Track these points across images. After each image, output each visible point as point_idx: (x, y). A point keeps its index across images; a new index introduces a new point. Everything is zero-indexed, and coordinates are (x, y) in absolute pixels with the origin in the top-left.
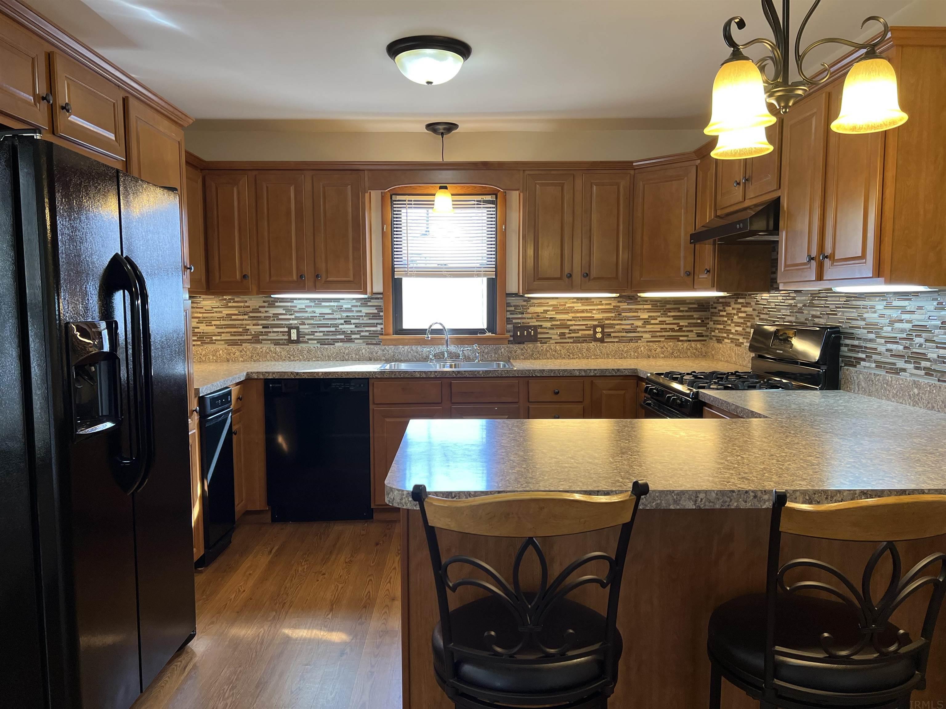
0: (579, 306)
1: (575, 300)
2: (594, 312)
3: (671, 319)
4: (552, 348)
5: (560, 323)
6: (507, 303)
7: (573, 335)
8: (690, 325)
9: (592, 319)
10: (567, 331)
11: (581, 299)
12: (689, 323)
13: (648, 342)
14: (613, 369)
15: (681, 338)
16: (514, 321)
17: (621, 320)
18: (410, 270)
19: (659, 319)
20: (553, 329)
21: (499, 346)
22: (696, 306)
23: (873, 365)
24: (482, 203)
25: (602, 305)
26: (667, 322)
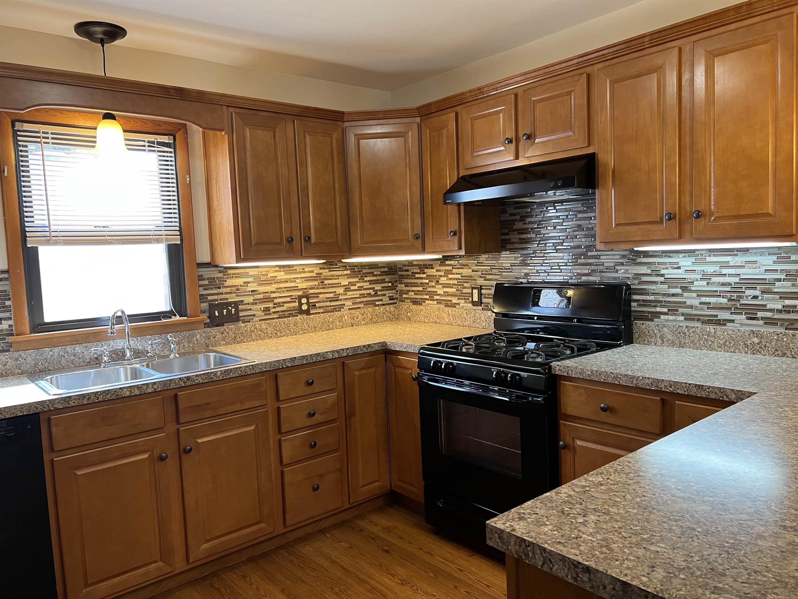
0: (281, 275)
1: (277, 269)
2: (298, 281)
3: (368, 283)
4: (257, 326)
5: (264, 296)
6: (199, 276)
7: (278, 309)
8: (384, 289)
9: (295, 289)
10: (271, 305)
11: (284, 266)
12: (382, 287)
13: (349, 309)
14: (364, 346)
15: (377, 303)
16: (209, 298)
17: (324, 288)
18: (53, 234)
19: (358, 285)
20: (256, 303)
21: (193, 332)
22: (386, 269)
23: (682, 318)
24: (156, 146)
25: (305, 272)
26: (365, 287)
